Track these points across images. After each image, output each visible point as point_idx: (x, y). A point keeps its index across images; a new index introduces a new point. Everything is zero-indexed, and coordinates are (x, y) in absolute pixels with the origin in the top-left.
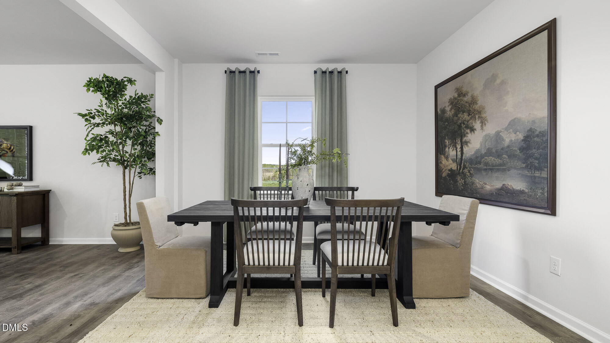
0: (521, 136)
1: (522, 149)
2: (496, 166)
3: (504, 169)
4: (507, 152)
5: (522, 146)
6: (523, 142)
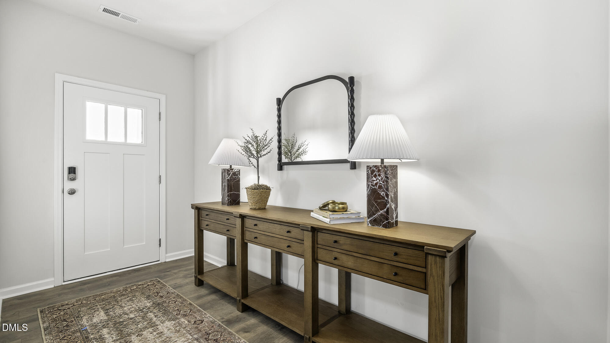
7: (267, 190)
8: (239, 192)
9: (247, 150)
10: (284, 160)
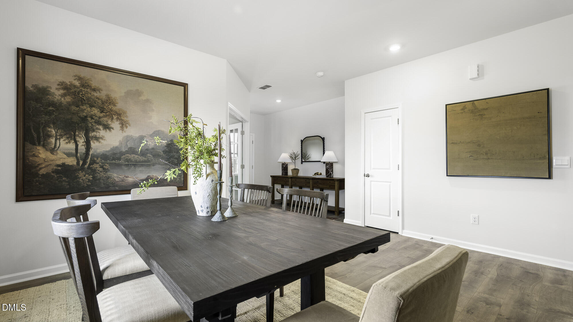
0: (164, 142)
1: (165, 152)
2: (140, 162)
3: (149, 164)
4: (152, 152)
5: (165, 150)
6: (166, 147)
7: (298, 170)
8: (287, 171)
9: (291, 157)
10: (303, 160)
